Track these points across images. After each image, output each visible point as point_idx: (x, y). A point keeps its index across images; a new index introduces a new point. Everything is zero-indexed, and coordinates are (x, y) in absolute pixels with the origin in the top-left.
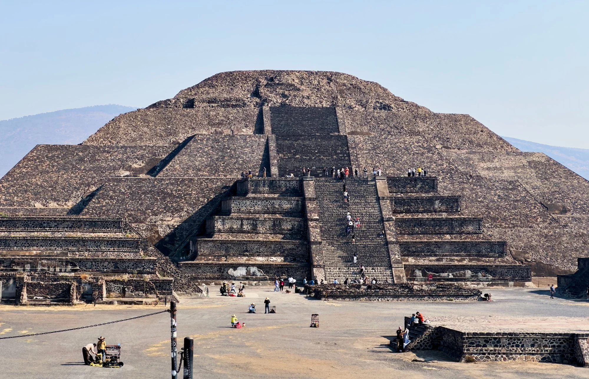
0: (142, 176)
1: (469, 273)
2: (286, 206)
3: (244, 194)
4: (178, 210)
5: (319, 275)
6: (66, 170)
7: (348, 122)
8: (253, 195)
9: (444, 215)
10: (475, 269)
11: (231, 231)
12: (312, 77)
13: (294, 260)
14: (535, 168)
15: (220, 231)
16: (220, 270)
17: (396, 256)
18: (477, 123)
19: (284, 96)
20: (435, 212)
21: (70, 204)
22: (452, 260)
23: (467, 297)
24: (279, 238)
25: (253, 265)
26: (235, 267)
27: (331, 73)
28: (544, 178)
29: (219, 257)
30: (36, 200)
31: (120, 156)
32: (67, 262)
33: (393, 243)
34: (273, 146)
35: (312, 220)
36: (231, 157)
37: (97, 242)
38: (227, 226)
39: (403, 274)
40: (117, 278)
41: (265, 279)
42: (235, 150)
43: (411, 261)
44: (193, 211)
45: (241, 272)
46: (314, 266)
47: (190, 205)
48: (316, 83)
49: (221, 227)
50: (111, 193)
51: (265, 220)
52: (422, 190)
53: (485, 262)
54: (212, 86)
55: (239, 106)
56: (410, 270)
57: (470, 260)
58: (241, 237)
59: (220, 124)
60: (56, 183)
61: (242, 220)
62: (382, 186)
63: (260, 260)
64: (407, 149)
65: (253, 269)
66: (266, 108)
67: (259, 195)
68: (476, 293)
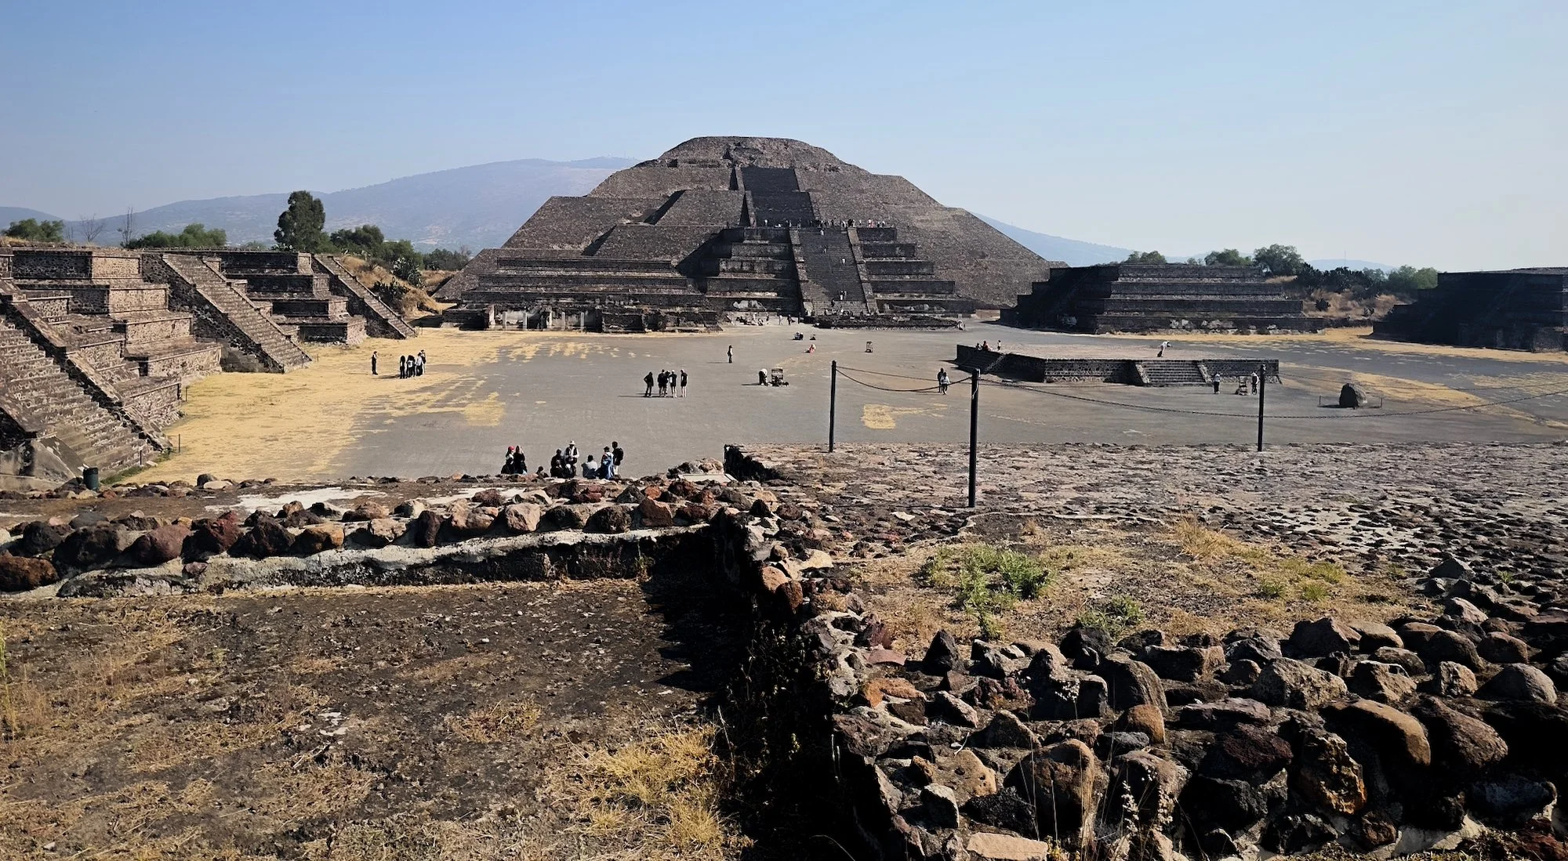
0: (641, 224)
1: (927, 307)
2: (777, 250)
3: (740, 240)
4: (676, 253)
5: (809, 308)
6: (578, 218)
7: (805, 180)
8: (748, 242)
9: (904, 259)
10: (931, 303)
11: (733, 271)
12: (772, 144)
13: (786, 295)
14: (958, 221)
15: (724, 271)
16: (726, 303)
17: (869, 293)
18: (909, 183)
19: (751, 159)
20: (896, 256)
21: (582, 247)
22: (912, 296)
23: (947, 327)
24: (772, 277)
25: (754, 299)
26: (739, 300)
27: (787, 140)
28: (965, 228)
29: (724, 293)
30: (554, 243)
31: (622, 207)
32: (630, 297)
33: (866, 282)
34: (749, 200)
35: (799, 262)
36: (717, 209)
37: (653, 281)
38: (730, 267)
39: (876, 308)
40: (671, 310)
41: (763, 311)
42: (719, 204)
43: (880, 296)
44: (687, 254)
45: (744, 304)
46: (804, 300)
47: (685, 249)
48: (775, 148)
49: (725, 268)
50: (619, 238)
51: (760, 262)
52: (884, 238)
53: (938, 298)
54: (690, 149)
55: (715, 166)
56: (880, 303)
57: (927, 296)
58: (740, 276)
59: (701, 181)
60: (570, 228)
61: (742, 262)
62: (852, 234)
63: (758, 295)
64: (857, 204)
65: (754, 303)
66: (738, 168)
67: (753, 242)
68: (955, 324)
